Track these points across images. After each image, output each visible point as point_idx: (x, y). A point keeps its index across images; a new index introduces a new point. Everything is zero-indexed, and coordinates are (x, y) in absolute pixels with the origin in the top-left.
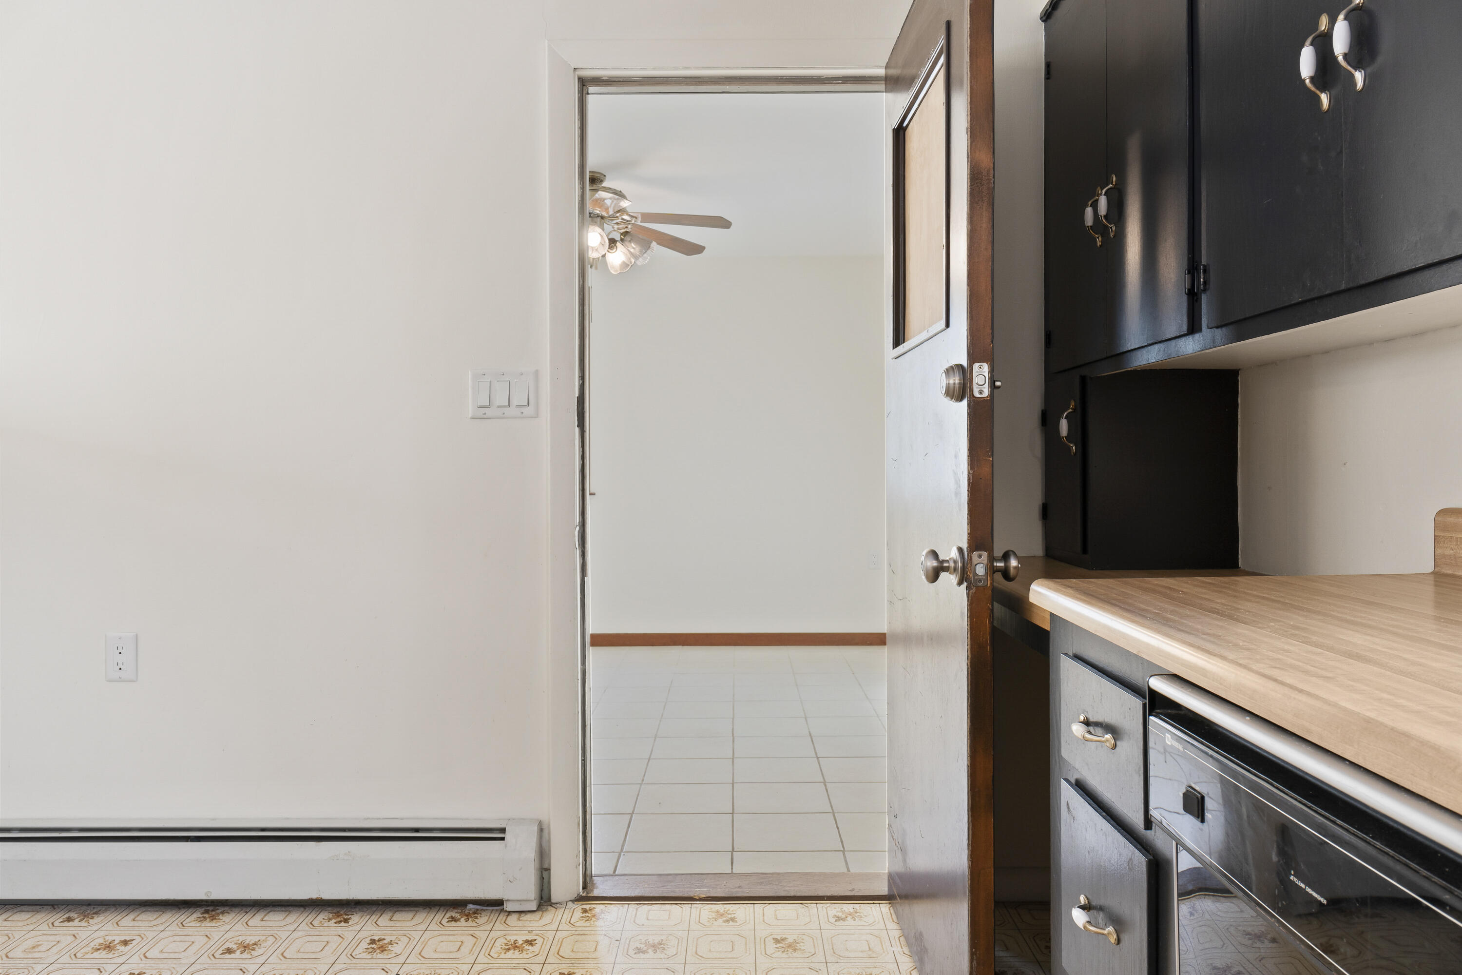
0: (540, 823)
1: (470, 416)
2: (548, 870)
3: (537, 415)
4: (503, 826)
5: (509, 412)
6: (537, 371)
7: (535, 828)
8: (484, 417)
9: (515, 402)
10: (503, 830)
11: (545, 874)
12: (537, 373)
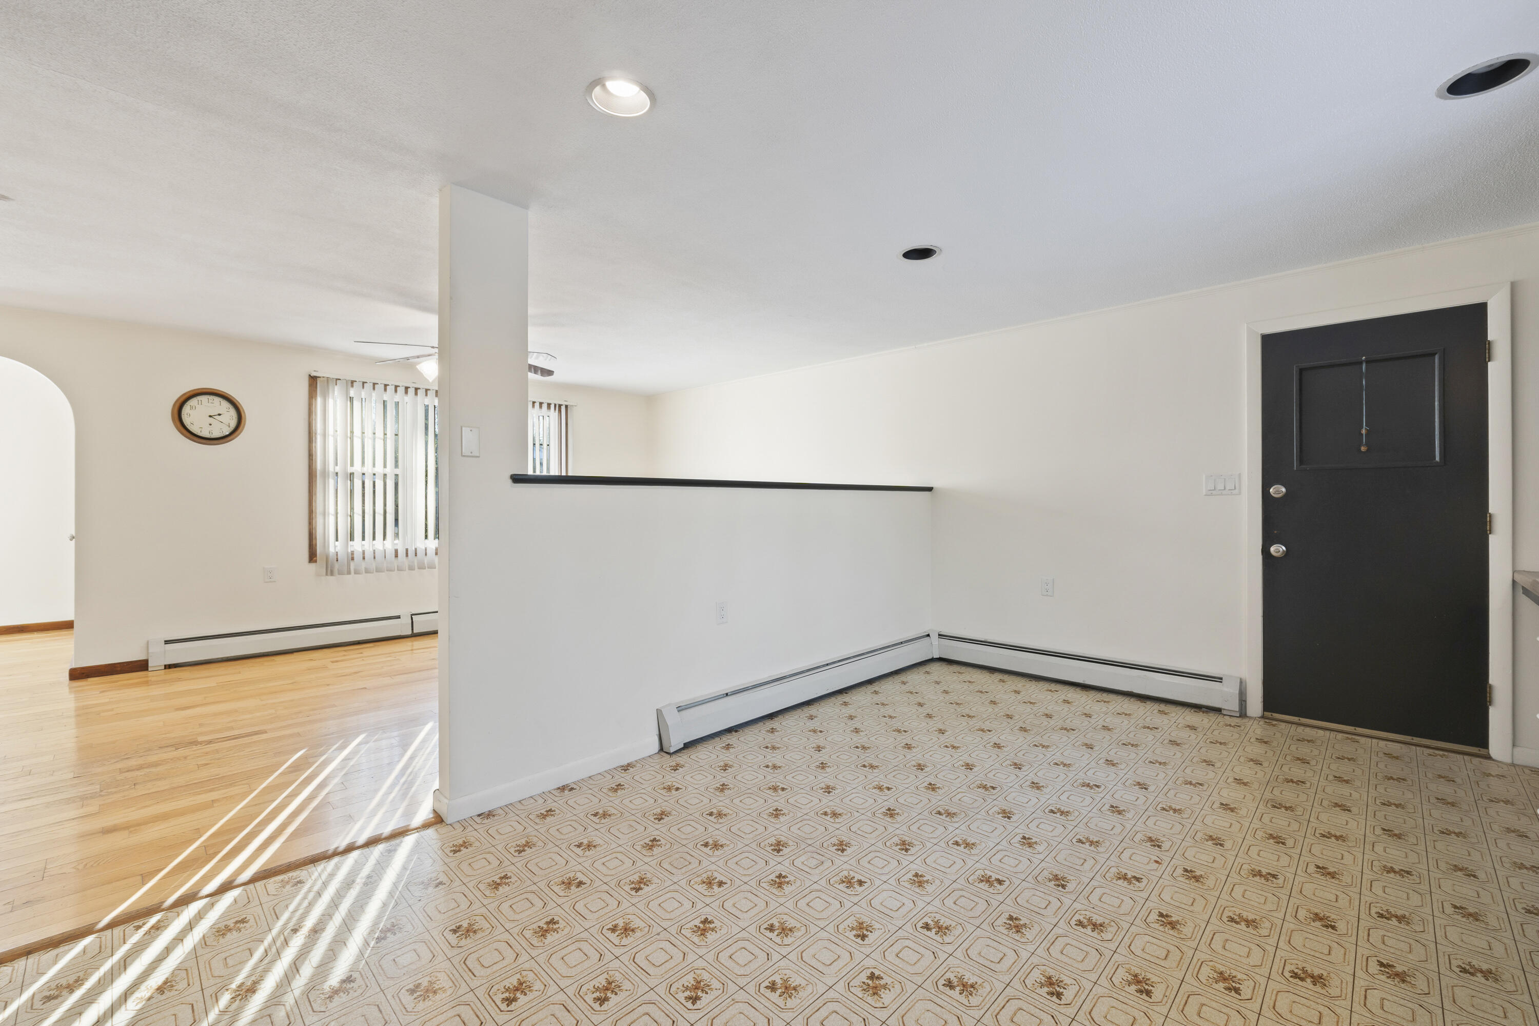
0: (1241, 679)
1: (1204, 494)
2: (1245, 701)
3: (1240, 493)
4: (1221, 676)
5: (1224, 492)
6: (1240, 474)
7: (1239, 681)
8: (1212, 494)
9: (1228, 488)
10: (1221, 679)
11: (1243, 703)
12: (1240, 475)
